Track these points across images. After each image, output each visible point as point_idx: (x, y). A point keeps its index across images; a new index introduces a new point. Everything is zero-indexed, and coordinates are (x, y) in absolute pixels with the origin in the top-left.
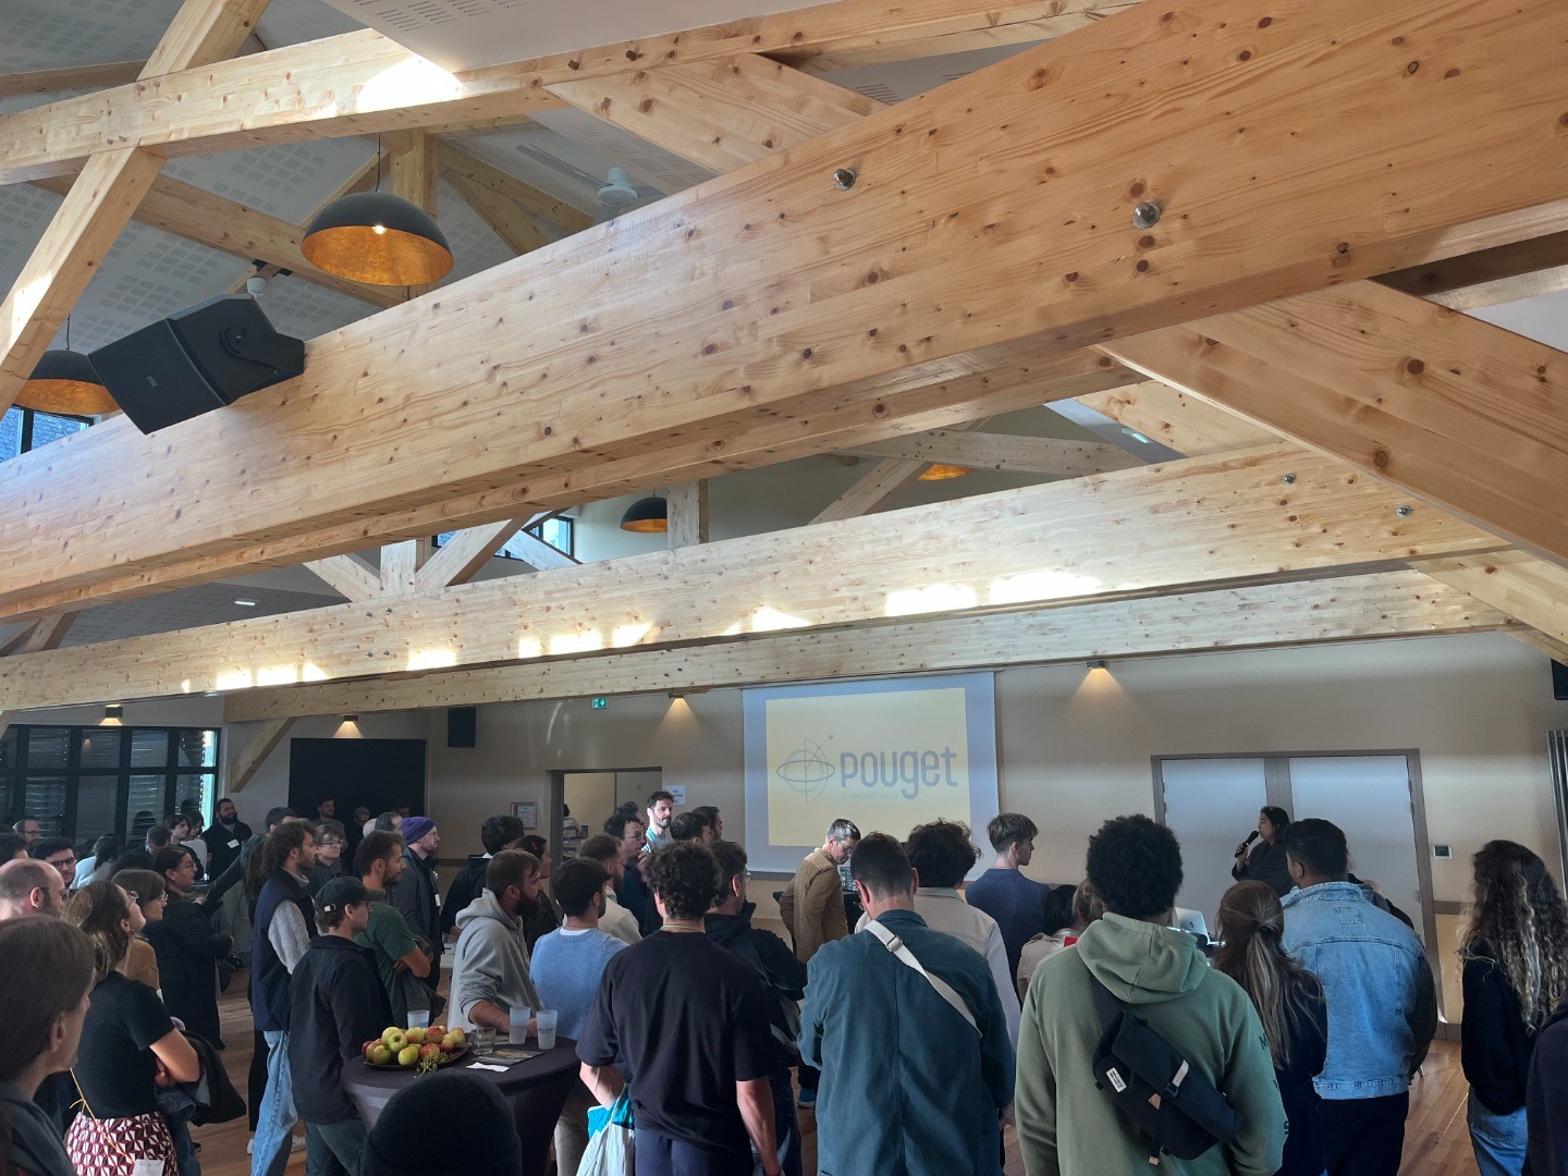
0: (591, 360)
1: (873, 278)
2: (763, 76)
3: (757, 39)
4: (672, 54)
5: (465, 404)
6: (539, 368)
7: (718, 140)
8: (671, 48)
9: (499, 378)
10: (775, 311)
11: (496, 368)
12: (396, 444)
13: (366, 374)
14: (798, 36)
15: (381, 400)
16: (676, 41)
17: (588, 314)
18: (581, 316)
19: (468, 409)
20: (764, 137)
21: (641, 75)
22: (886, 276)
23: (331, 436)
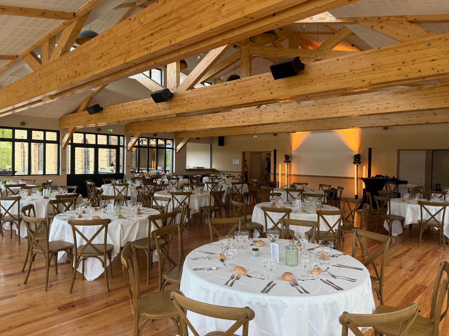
0: (374, 70)
1: (433, 60)
2: (408, 25)
3: (407, 19)
4: (388, 19)
5: (345, 76)
6: (362, 71)
7: (397, 35)
8: (388, 18)
9: (353, 72)
10: (413, 64)
11: (352, 70)
12: (328, 82)
13: (320, 70)
14: (416, 19)
15: (324, 75)
16: (389, 17)
17: (373, 63)
18: (372, 63)
19: (345, 77)
20: (408, 35)
21: (381, 22)
22: (436, 60)
23: (312, 80)
